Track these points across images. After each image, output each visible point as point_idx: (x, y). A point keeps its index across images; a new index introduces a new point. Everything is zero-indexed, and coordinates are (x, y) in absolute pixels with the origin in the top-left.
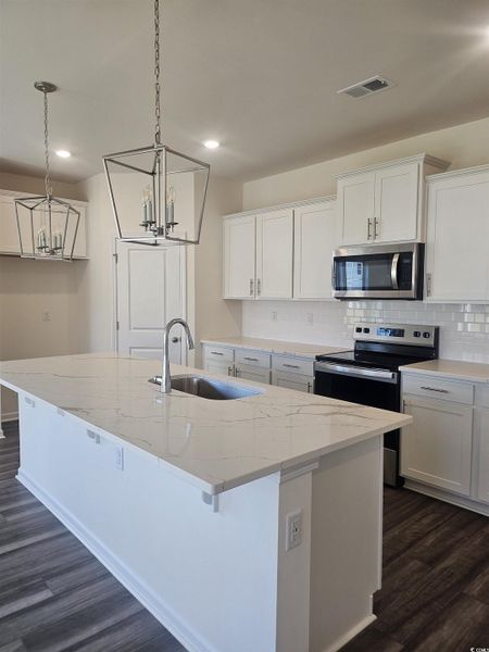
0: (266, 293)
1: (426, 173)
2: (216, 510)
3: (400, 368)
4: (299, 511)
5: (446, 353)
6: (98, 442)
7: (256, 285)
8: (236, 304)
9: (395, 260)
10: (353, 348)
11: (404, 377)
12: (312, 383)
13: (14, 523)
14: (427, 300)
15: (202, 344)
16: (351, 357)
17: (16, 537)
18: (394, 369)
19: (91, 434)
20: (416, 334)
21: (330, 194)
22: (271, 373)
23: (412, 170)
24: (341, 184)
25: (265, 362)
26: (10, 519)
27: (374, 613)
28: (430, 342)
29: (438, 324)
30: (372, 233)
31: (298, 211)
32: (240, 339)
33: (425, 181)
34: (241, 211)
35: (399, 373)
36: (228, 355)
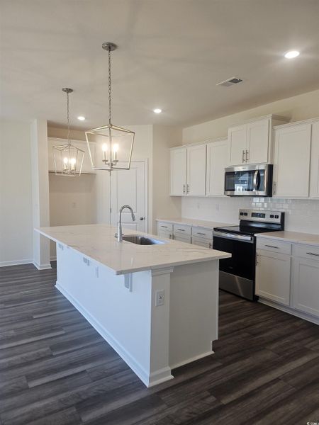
0: (191, 193)
1: (274, 125)
2: (131, 291)
3: (255, 235)
4: (162, 290)
5: (289, 227)
6: (88, 265)
7: (186, 188)
8: (177, 199)
9: (256, 173)
10: (239, 224)
11: (257, 240)
12: (212, 243)
13: (52, 305)
14: (274, 197)
15: (157, 221)
16: (238, 229)
17: (52, 310)
18: (252, 235)
19: (85, 260)
20: (272, 216)
21: (224, 136)
22: (191, 238)
23: (265, 123)
24: (230, 130)
25: (188, 231)
26: (50, 303)
27: (213, 350)
28: (278, 221)
29: (283, 211)
30: (245, 159)
31: (209, 145)
32: (180, 219)
33: (273, 130)
34: (181, 145)
35: (255, 237)
36: (170, 228)
